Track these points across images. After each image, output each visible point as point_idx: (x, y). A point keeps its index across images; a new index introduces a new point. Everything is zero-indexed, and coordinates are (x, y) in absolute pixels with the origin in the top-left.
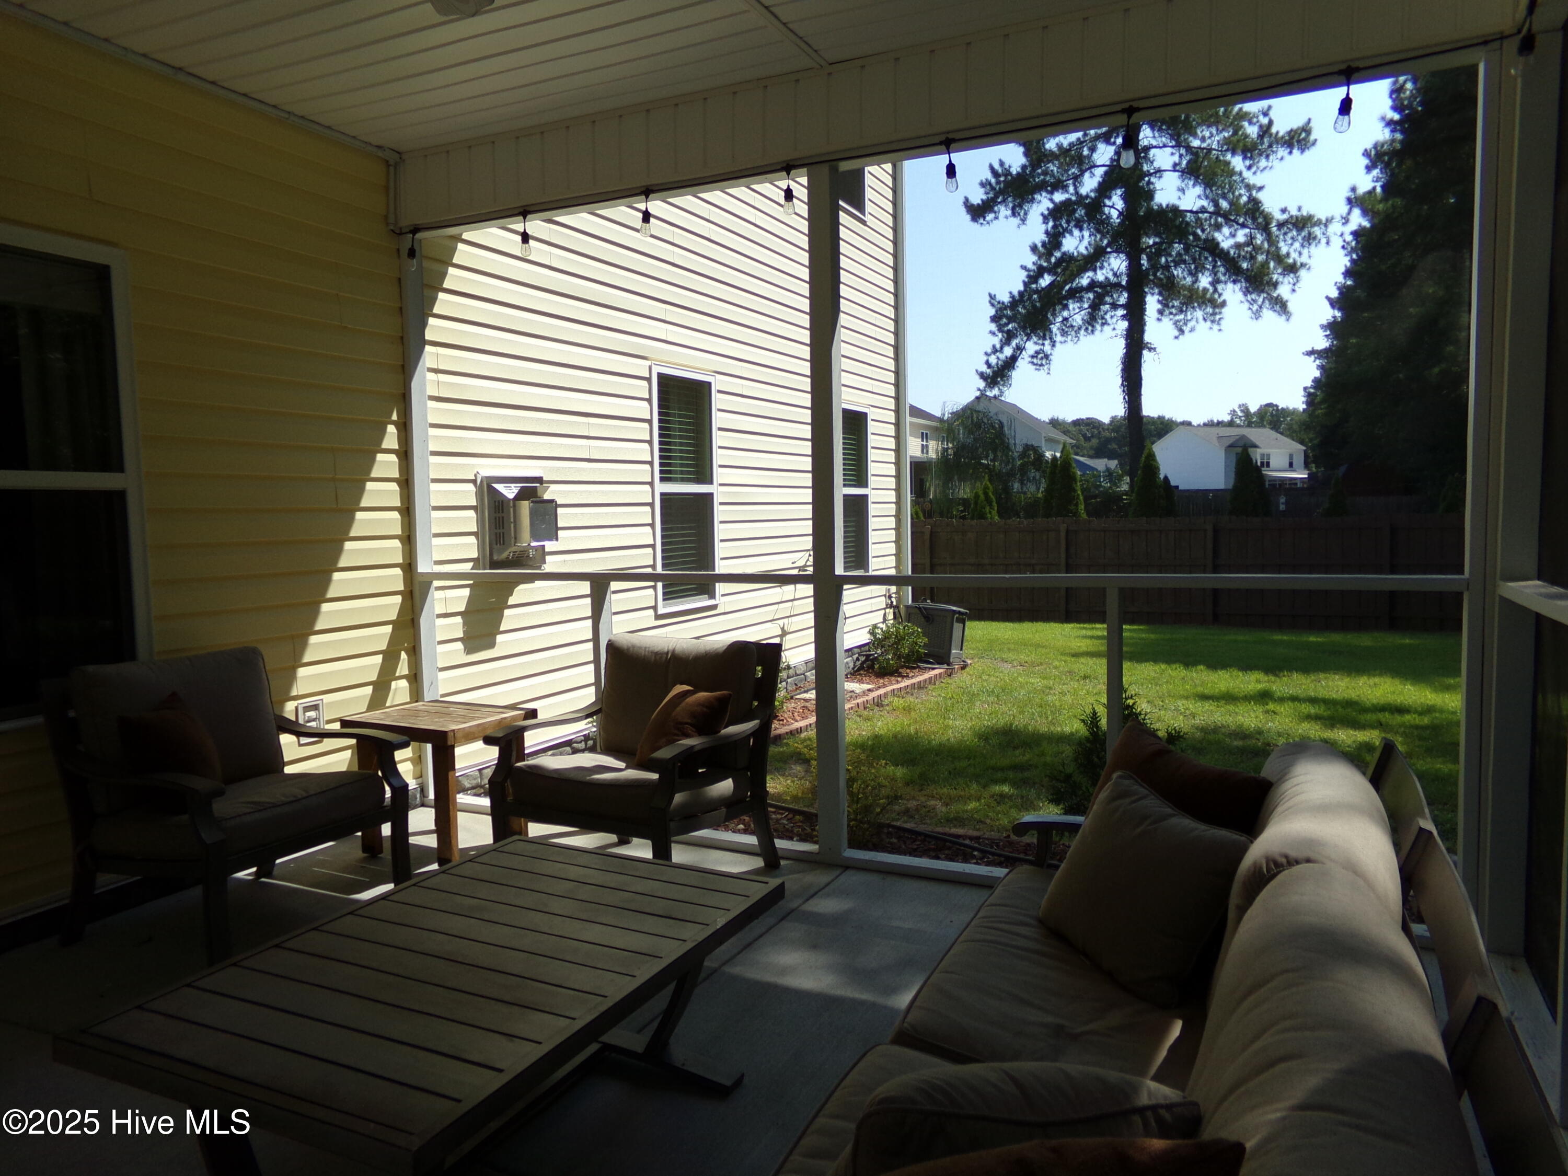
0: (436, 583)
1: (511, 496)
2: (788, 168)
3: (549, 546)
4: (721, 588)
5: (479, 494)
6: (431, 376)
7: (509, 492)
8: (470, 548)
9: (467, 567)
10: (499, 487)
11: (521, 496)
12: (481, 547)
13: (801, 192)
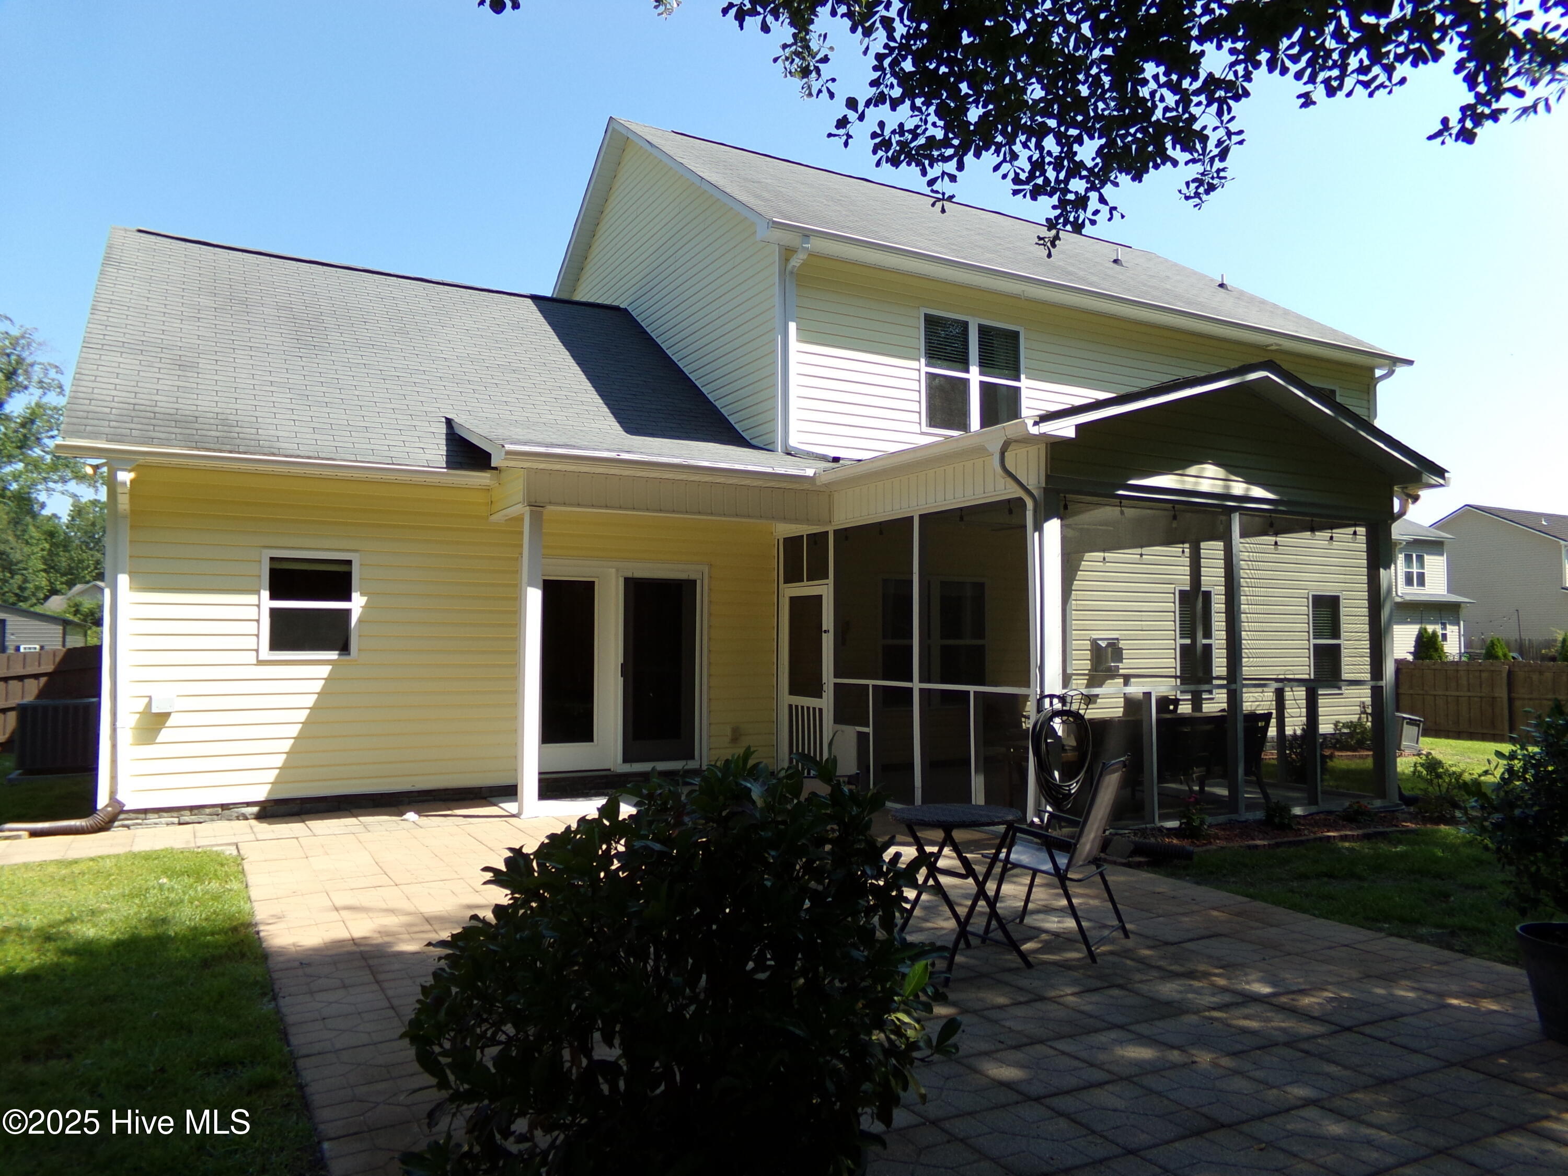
0: (1074, 677)
1: (1104, 645)
2: (1183, 543)
3: (1121, 665)
4: (1214, 691)
5: (1092, 645)
6: (1074, 602)
7: (1103, 644)
8: (1087, 664)
9: (1087, 672)
10: (1100, 642)
11: (1109, 645)
12: (1092, 665)
13: (1187, 550)
